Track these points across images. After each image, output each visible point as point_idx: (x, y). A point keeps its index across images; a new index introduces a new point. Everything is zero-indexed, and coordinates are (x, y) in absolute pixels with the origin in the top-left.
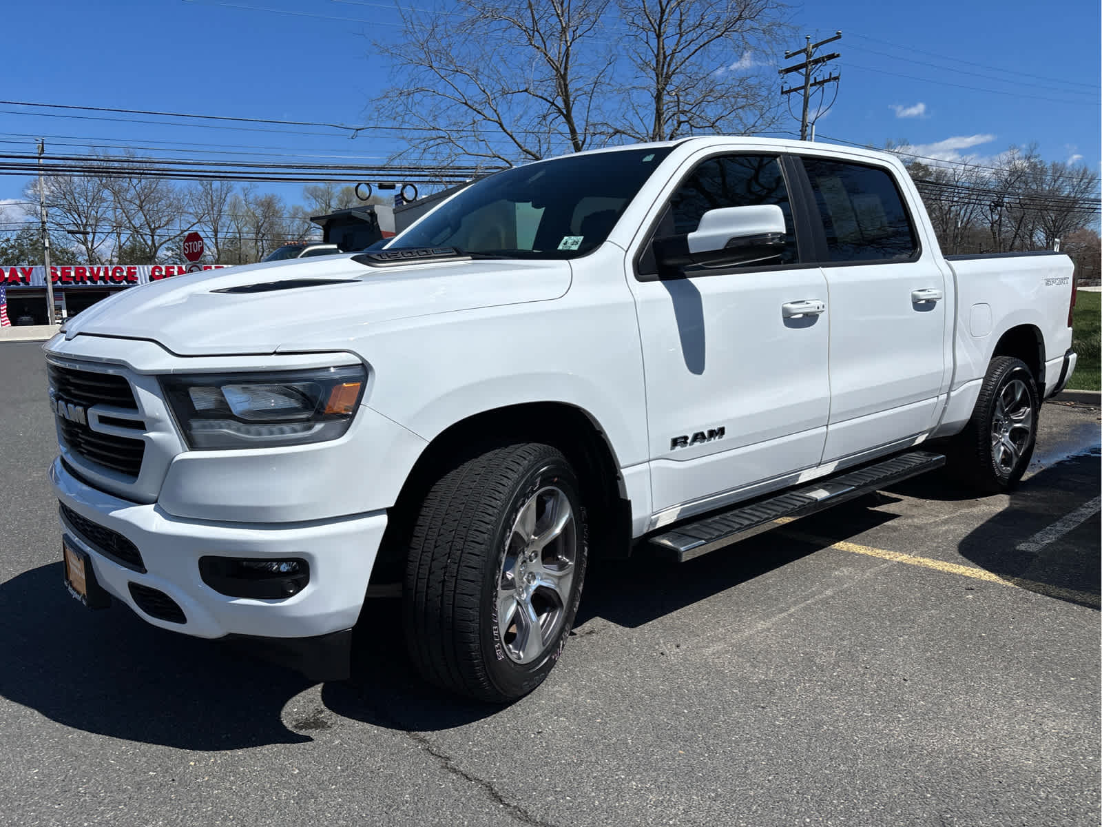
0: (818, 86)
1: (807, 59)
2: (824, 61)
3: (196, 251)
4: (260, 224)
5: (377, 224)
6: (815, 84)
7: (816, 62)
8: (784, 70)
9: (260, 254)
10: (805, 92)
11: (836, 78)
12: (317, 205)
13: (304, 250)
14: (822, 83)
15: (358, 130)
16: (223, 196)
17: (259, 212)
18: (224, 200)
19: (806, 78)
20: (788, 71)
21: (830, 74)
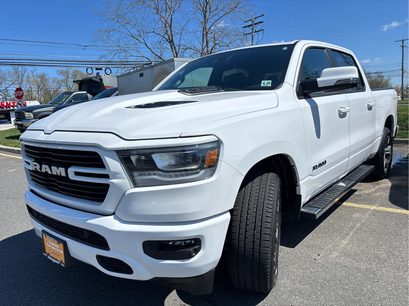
0: (257, 33)
1: (252, 23)
2: (258, 24)
3: (20, 95)
4: (39, 85)
5: (103, 83)
6: (256, 32)
7: (256, 24)
8: (244, 27)
9: (40, 96)
10: (252, 35)
11: (263, 30)
12: (63, 77)
13: (73, 94)
14: (258, 31)
15: (86, 46)
16: (23, 74)
17: (39, 80)
18: (24, 75)
19: (252, 30)
20: (245, 27)
21: (261, 28)
